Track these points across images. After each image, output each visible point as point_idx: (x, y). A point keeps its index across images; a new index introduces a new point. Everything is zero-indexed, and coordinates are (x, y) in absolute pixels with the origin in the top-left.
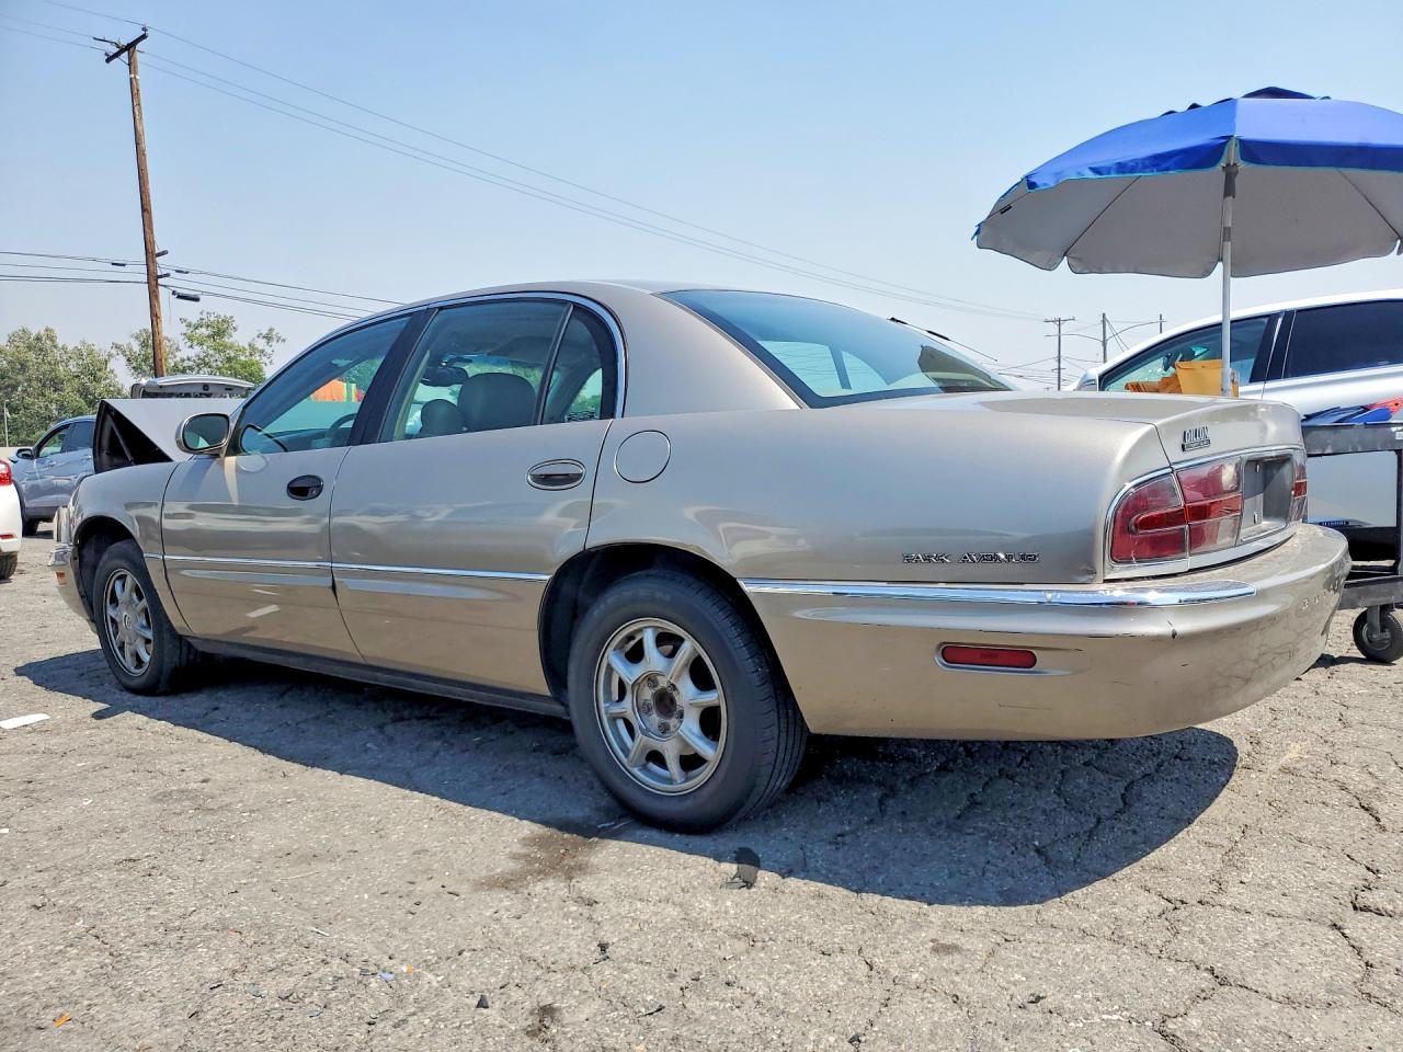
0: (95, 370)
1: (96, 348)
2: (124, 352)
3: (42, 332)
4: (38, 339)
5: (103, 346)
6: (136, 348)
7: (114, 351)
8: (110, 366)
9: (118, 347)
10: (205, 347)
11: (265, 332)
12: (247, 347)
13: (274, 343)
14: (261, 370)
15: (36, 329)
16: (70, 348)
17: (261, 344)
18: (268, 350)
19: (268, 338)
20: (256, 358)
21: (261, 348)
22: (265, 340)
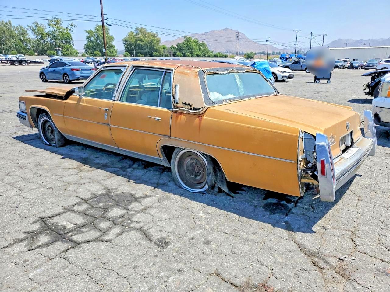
0: (23, 33)
1: (23, 26)
2: (31, 29)
3: (8, 22)
4: (6, 23)
5: (25, 26)
6: (34, 27)
7: (28, 28)
8: (27, 32)
9: (28, 26)
10: (54, 28)
11: (71, 24)
12: (66, 28)
13: (73, 27)
14: (70, 35)
15: (6, 21)
16: (16, 26)
17: (69, 27)
18: (71, 29)
19: (72, 26)
20: (69, 31)
21: (69, 29)
22: (71, 26)
